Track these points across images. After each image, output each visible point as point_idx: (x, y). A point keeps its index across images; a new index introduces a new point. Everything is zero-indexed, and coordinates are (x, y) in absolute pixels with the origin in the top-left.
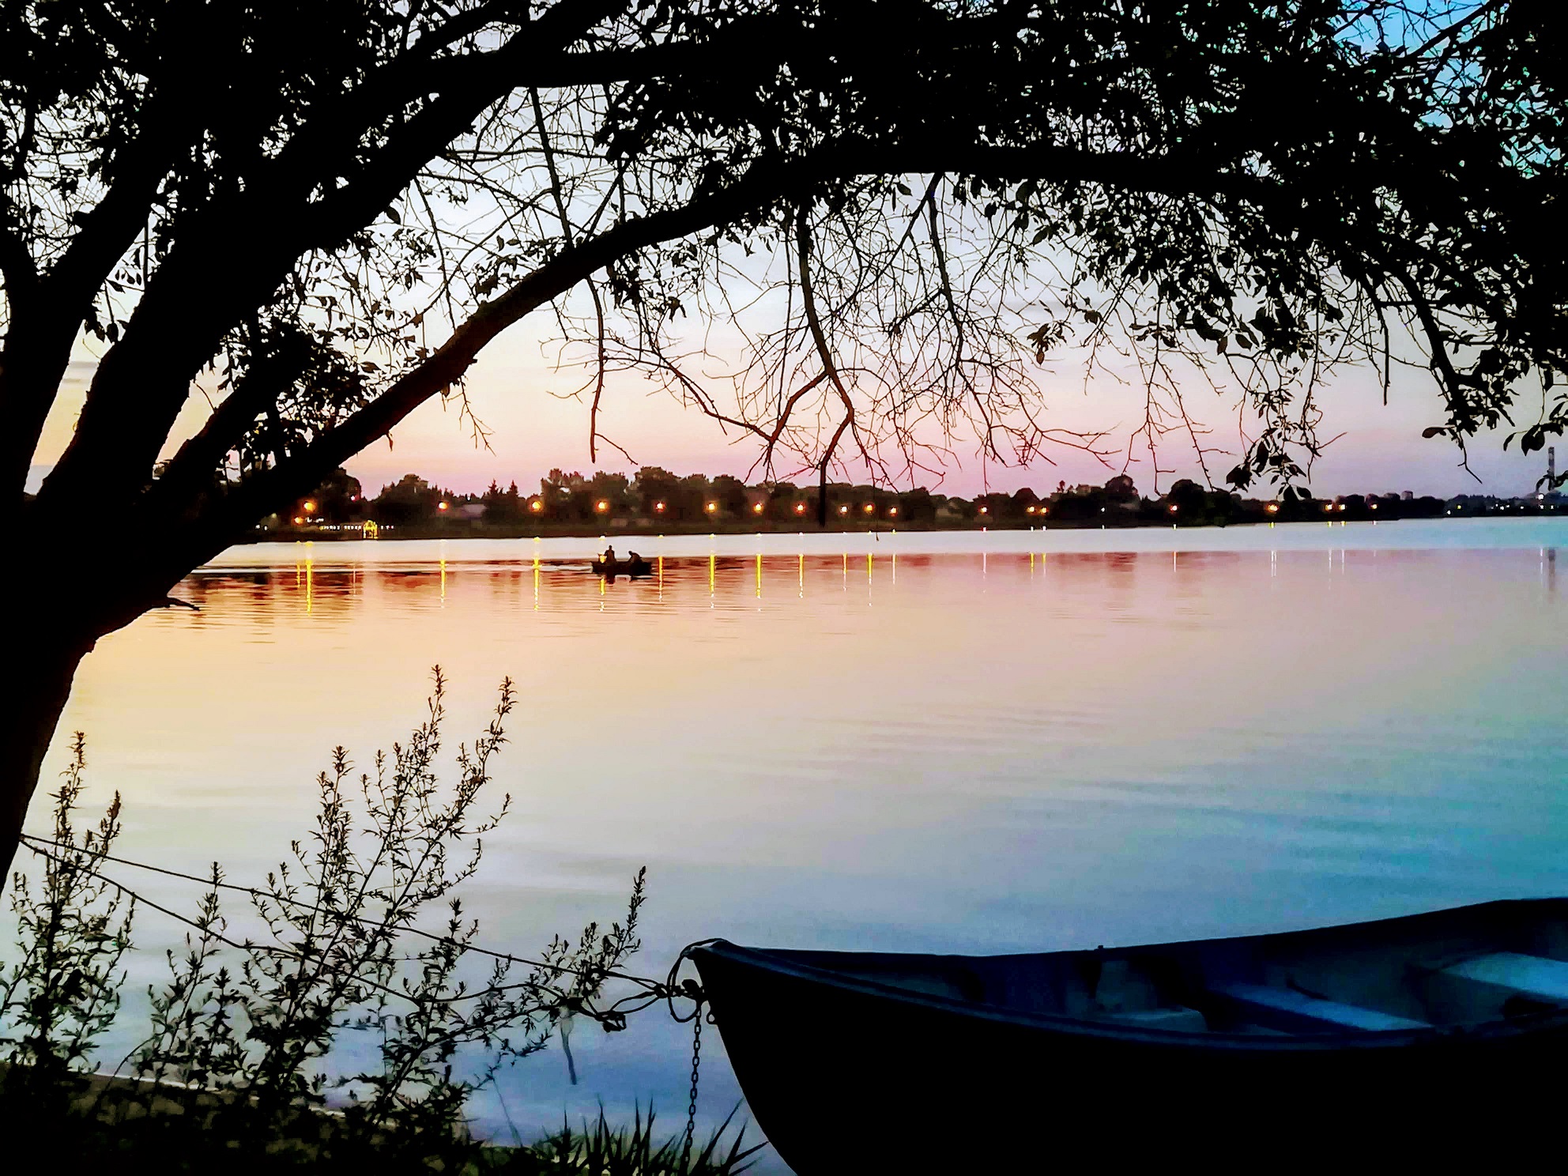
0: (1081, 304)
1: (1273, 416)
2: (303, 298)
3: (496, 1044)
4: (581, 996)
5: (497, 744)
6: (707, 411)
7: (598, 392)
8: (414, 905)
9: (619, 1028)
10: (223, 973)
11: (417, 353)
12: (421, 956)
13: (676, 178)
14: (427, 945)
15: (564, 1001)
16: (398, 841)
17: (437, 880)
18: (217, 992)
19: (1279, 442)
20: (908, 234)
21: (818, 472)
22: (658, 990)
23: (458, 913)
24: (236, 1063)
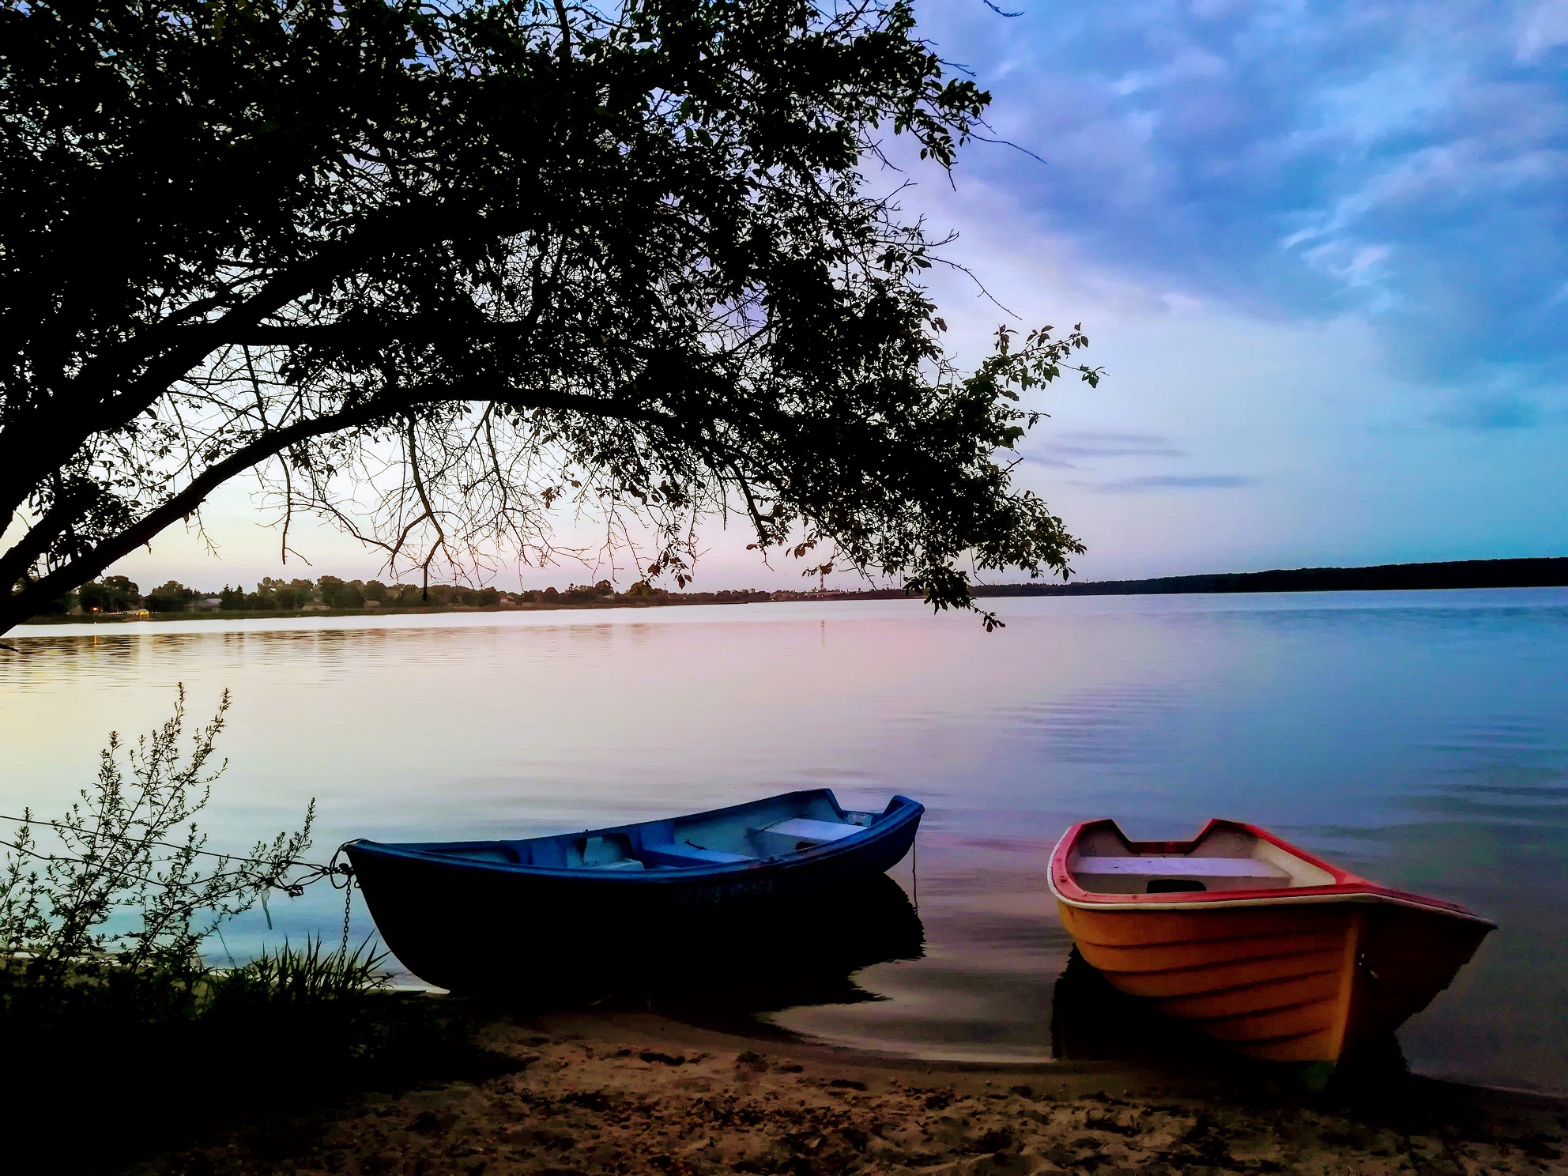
0: (569, 477)
1: (671, 538)
2: (91, 462)
3: (219, 908)
4: (274, 876)
5: (219, 728)
6: (355, 535)
7: (287, 523)
8: (165, 827)
9: (299, 894)
10: (33, 875)
11: (167, 496)
12: (169, 858)
13: (332, 398)
14: (173, 852)
15: (263, 879)
16: (154, 789)
17: (180, 812)
18: (29, 888)
19: (675, 551)
20: (474, 438)
21: (423, 570)
22: (324, 871)
23: (194, 831)
24: (43, 931)
